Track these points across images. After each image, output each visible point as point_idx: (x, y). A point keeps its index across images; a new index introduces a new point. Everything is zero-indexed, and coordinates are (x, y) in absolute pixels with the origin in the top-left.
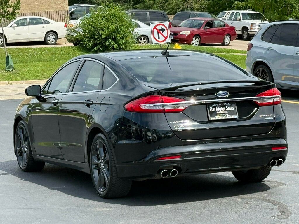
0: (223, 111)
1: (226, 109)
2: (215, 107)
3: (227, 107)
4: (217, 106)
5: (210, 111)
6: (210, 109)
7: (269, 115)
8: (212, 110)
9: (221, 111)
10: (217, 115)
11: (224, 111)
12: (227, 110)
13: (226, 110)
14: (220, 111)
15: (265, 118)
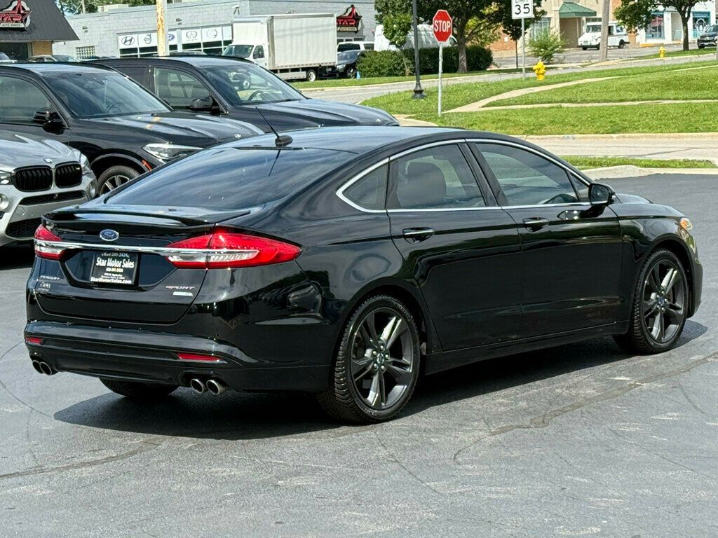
0: (116, 268)
1: (122, 264)
2: (105, 258)
3: (124, 260)
4: (108, 257)
5: (97, 264)
6: (98, 261)
7: (187, 288)
8: (101, 263)
9: (114, 267)
10: (105, 274)
11: (119, 268)
12: (123, 266)
13: (121, 267)
14: (111, 267)
15: (176, 293)
